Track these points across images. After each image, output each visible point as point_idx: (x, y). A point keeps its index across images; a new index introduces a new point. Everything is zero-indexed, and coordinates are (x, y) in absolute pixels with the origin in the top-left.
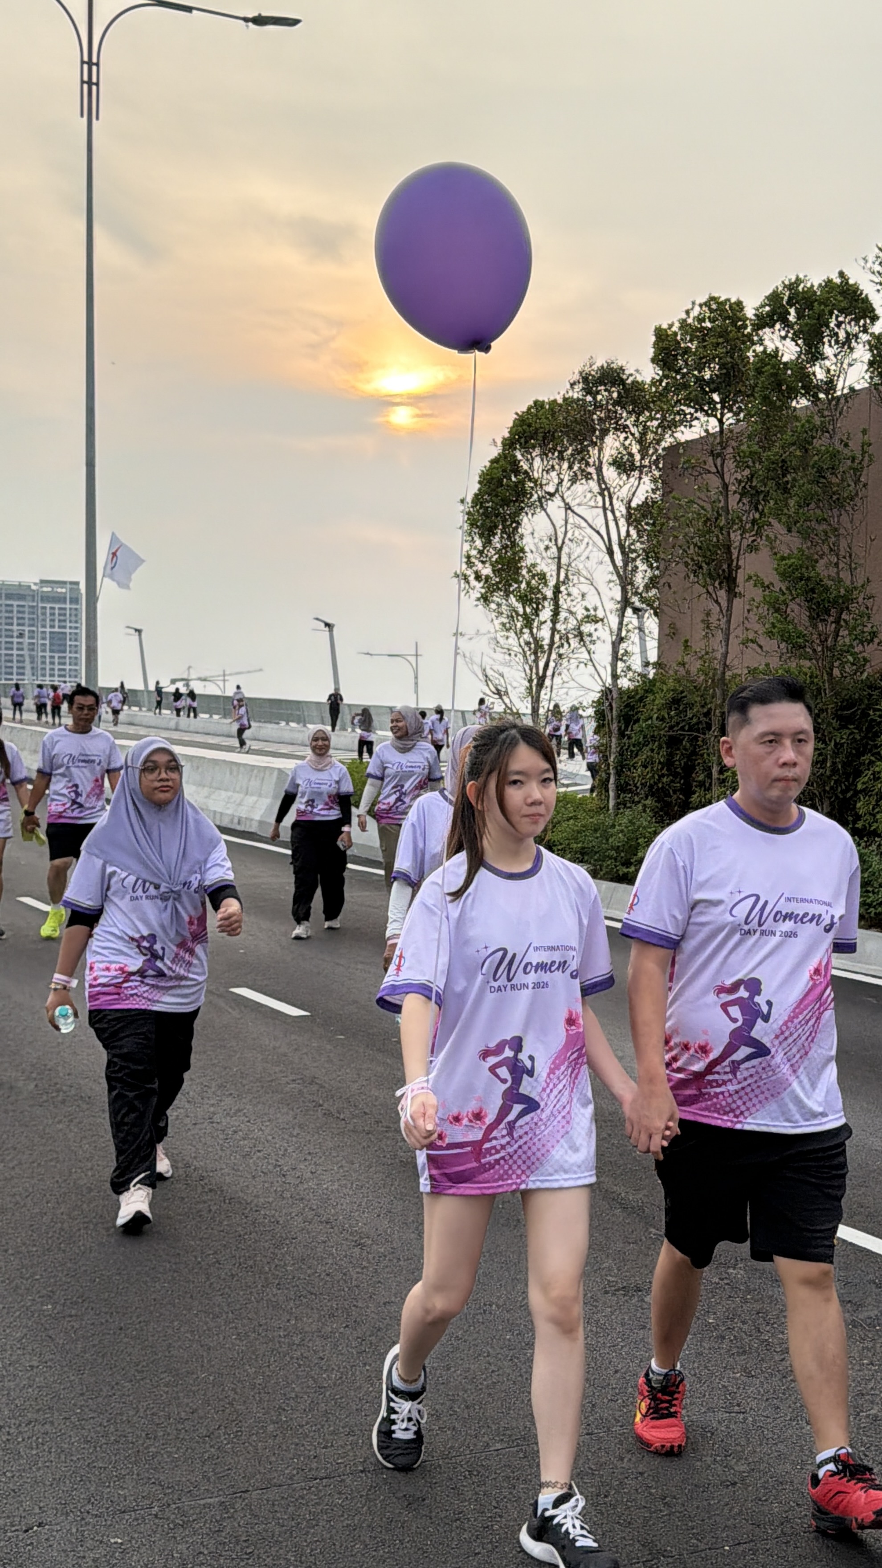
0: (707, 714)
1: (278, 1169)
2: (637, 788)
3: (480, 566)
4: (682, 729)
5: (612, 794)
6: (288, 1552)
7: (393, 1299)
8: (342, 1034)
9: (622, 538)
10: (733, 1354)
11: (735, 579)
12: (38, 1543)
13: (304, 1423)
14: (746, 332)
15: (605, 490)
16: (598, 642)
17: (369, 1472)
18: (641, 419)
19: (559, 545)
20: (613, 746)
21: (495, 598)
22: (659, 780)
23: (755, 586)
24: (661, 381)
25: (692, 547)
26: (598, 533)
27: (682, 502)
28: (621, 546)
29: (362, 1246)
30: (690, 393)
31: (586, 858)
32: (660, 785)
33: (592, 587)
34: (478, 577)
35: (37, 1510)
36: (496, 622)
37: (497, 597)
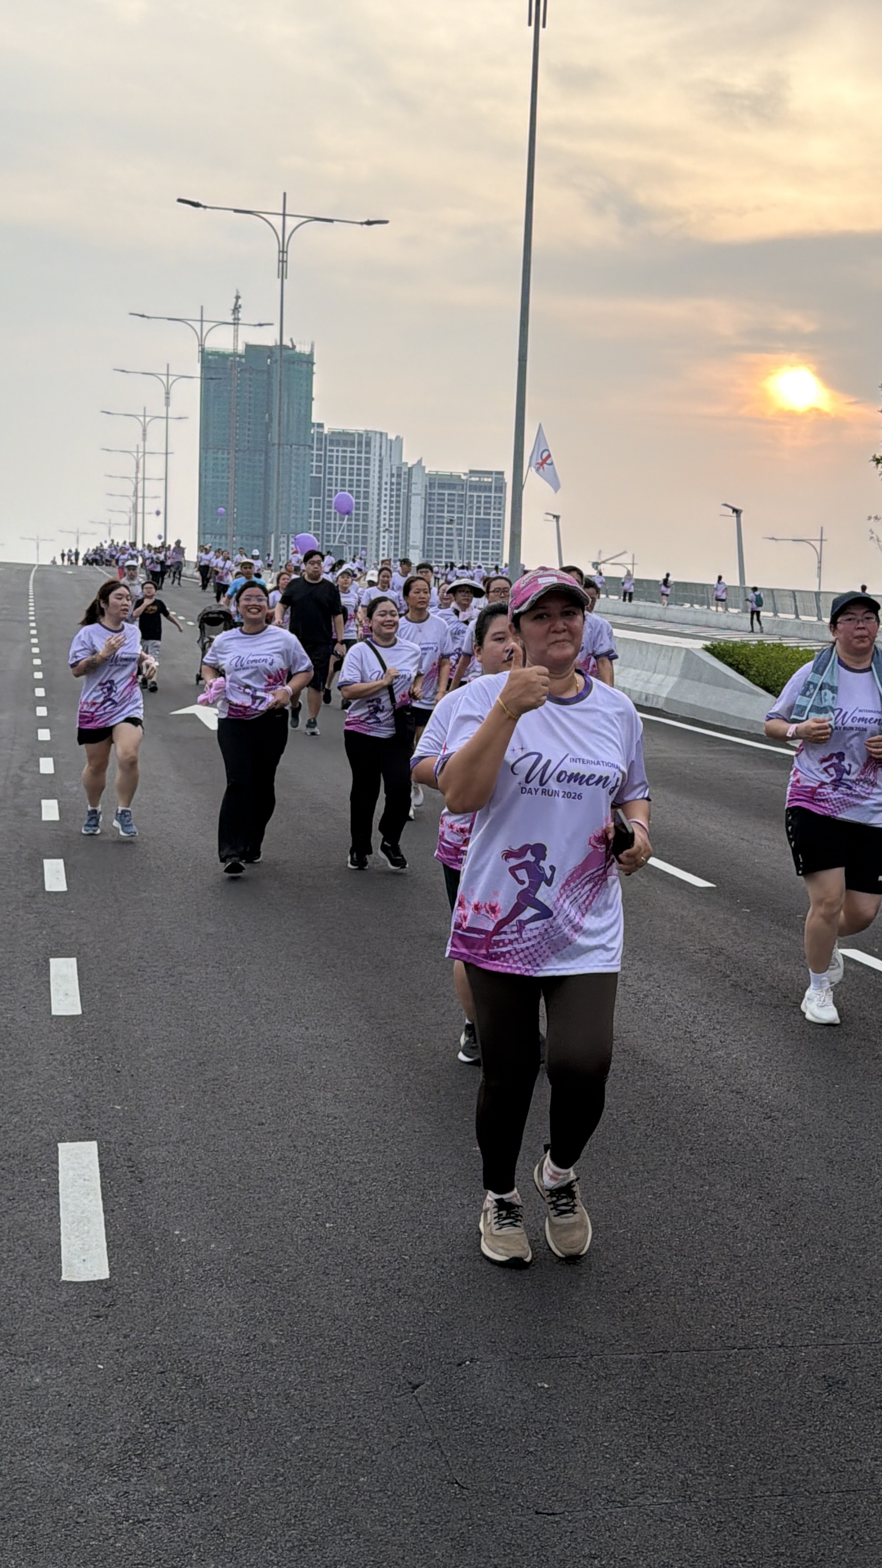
1: (688, 1035)
6: (709, 1418)
7: (806, 1175)
8: (747, 908)
12: (470, 1378)
13: (720, 1290)
17: (787, 1347)
29: (774, 1119)
35: (468, 1345)
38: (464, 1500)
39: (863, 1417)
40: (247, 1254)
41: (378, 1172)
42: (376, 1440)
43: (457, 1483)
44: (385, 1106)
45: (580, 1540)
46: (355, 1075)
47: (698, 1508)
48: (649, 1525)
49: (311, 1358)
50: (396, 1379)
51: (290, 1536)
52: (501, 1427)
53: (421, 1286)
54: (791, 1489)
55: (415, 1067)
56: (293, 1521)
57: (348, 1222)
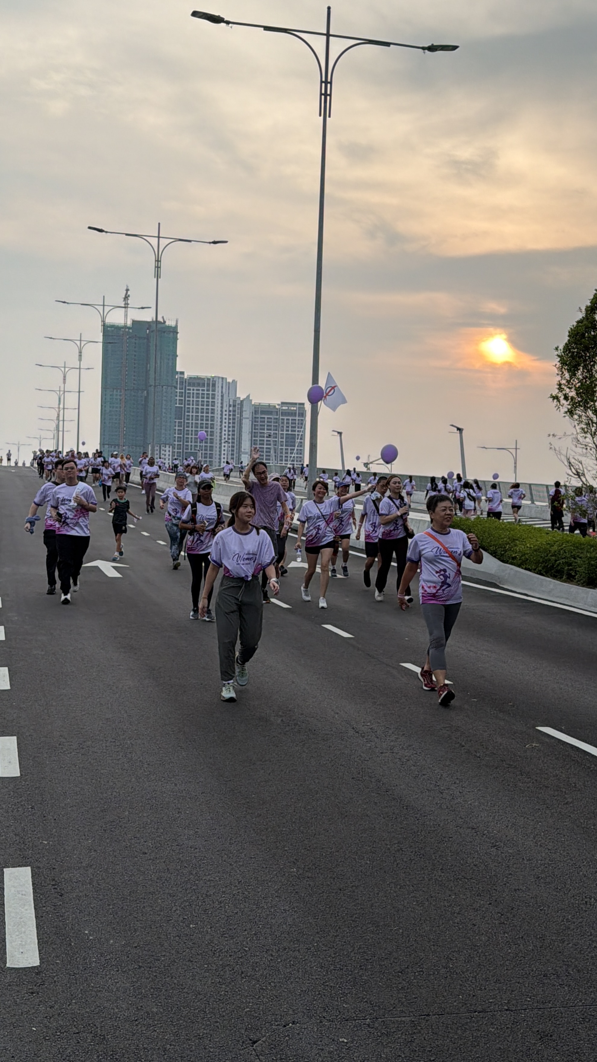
1: (437, 788)
3: (568, 390)
7: (521, 887)
8: (475, 698)
12: (293, 1036)
13: (465, 970)
17: (512, 1011)
21: (577, 412)
29: (498, 848)
34: (566, 398)
35: (291, 1012)
36: (578, 427)
37: (579, 411)
40: (136, 947)
41: (226, 887)
44: (231, 839)
46: (209, 817)
49: (181, 1022)
50: (240, 1037)
53: (257, 969)
55: (251, 811)
57: (206, 923)
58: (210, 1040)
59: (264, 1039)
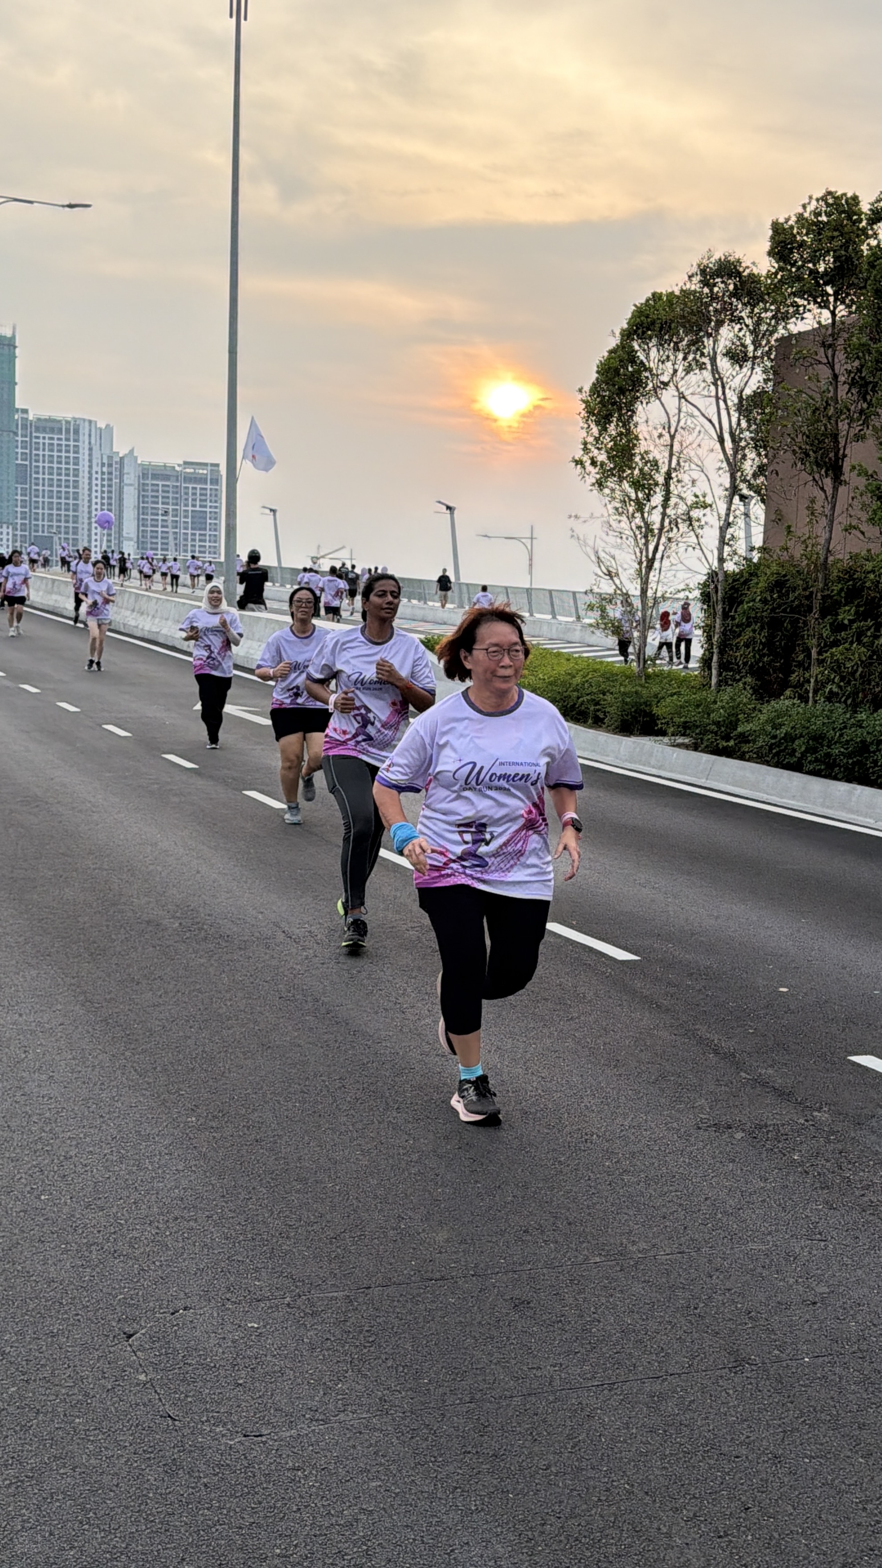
0: (809, 597)
1: (398, 1006)
2: (739, 666)
3: (596, 451)
4: (784, 611)
5: (714, 672)
9: (734, 425)
10: (816, 1188)
11: (842, 466)
12: (183, 1324)
14: (861, 226)
15: (718, 380)
16: (706, 527)
17: (479, 1276)
18: (756, 310)
19: (672, 433)
20: (717, 626)
21: (608, 484)
22: (760, 660)
23: (859, 475)
24: (776, 274)
25: (800, 436)
26: (710, 421)
27: (792, 393)
28: (732, 434)
30: (804, 285)
31: (688, 731)
32: (761, 664)
33: (702, 474)
34: (594, 463)
35: (182, 1295)
36: (609, 507)
37: (611, 483)
38: (176, 1430)
39: (544, 1330)
41: (94, 1145)
42: (91, 1386)
43: (169, 1416)
44: (103, 1084)
45: (284, 1456)
46: (70, 1056)
47: (394, 1420)
48: (349, 1439)
49: (27, 1317)
50: (110, 1331)
51: (7, 1475)
52: (212, 1365)
53: (136, 1246)
54: (477, 1397)
55: (133, 1046)
56: (10, 1462)
57: (63, 1193)
58: (68, 1338)
59: (143, 1331)
